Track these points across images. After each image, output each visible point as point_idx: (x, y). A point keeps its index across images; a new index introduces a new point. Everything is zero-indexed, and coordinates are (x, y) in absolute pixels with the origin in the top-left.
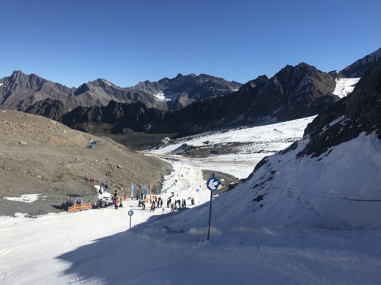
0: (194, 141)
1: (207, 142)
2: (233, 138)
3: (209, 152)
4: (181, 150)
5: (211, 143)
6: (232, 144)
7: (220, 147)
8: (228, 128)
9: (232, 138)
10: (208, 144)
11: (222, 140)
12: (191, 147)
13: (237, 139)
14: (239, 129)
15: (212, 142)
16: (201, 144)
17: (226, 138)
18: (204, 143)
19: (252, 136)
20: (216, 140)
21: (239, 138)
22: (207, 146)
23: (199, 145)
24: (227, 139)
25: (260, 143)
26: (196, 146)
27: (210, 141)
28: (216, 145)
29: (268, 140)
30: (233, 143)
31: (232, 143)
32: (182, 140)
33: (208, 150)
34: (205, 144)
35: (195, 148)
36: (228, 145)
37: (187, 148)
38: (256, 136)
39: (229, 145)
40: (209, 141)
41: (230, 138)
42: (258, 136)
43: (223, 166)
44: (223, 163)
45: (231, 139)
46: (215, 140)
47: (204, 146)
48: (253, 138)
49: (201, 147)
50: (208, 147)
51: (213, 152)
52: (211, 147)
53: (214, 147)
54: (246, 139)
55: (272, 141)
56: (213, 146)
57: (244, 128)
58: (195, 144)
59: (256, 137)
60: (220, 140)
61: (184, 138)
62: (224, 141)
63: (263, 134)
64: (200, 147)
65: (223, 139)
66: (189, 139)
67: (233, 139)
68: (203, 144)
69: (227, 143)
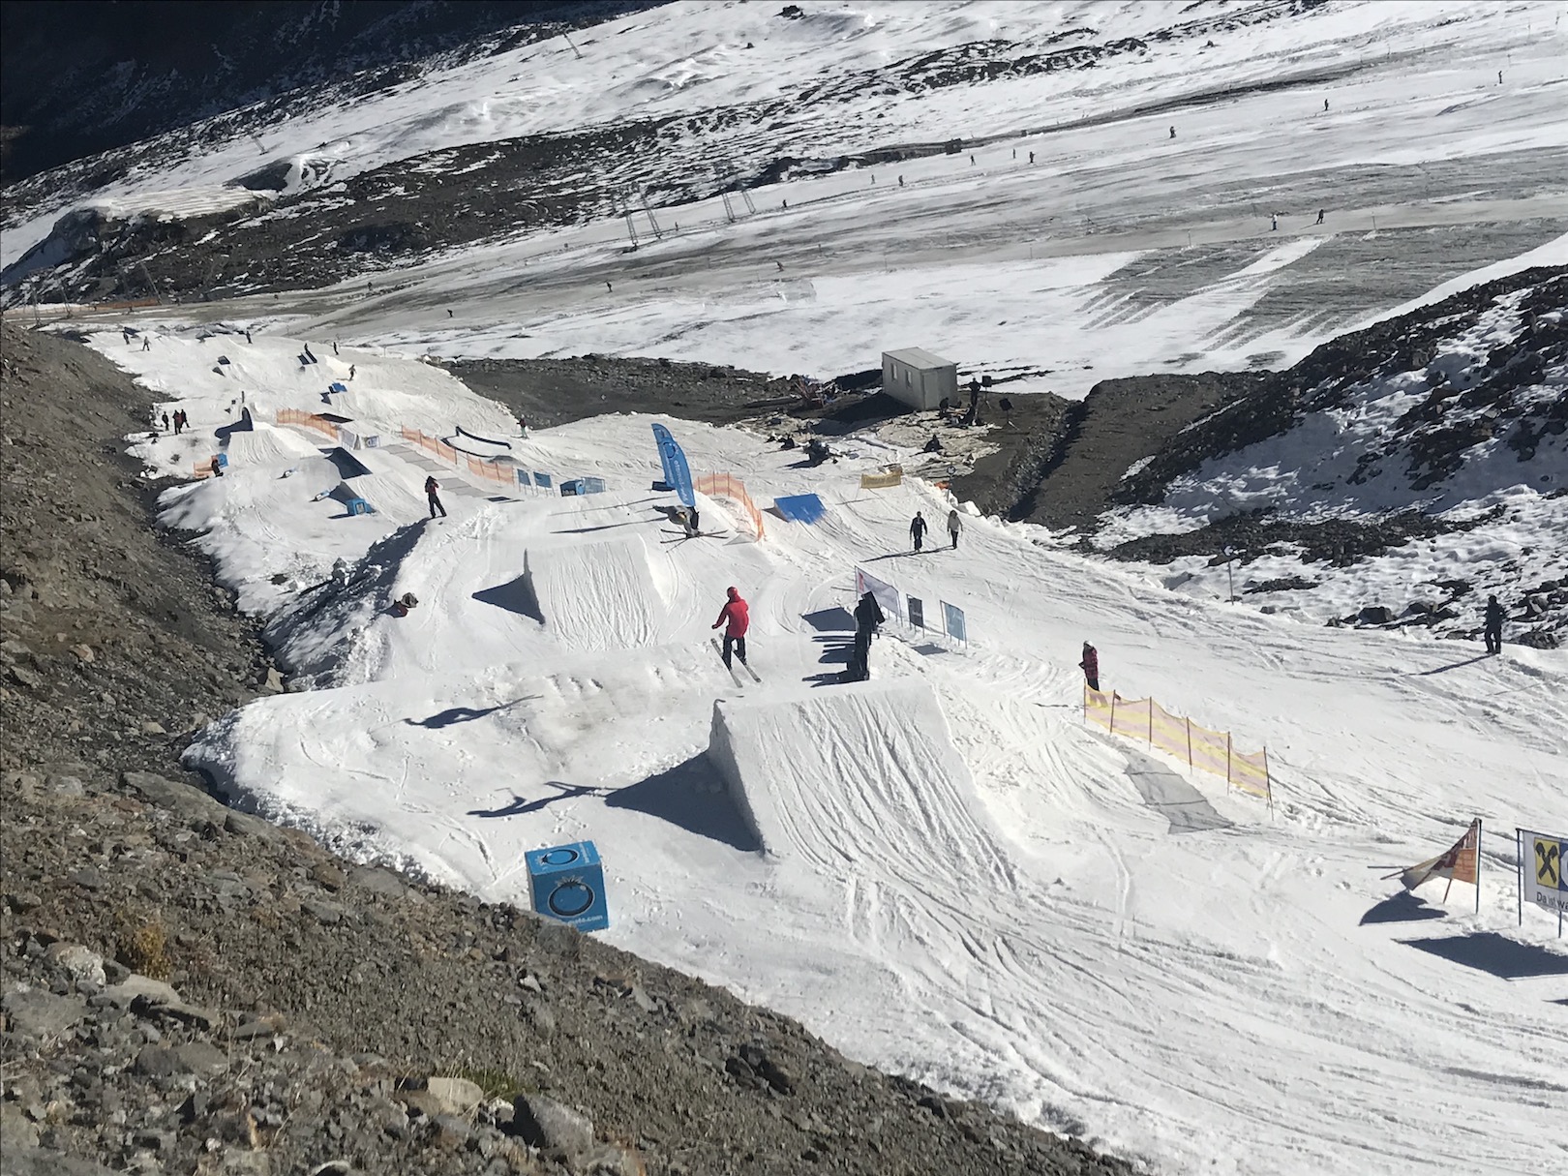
0: (145, 183)
1: (274, 175)
2: (483, 109)
3: (325, 239)
4: (60, 269)
5: (305, 173)
6: (497, 155)
7: (400, 190)
8: (397, 52)
9: (474, 111)
10: (280, 185)
11: (393, 144)
12: (139, 229)
13: (516, 120)
14: (493, 46)
15: (318, 168)
16: (224, 198)
17: (428, 122)
18: (251, 182)
19: (630, 76)
20: (344, 146)
21: (534, 107)
22: (282, 203)
23: (207, 207)
24: (435, 129)
25: (713, 118)
26: (183, 215)
27: (301, 162)
28: (362, 185)
29: (771, 91)
30: (501, 148)
31: (490, 148)
32: (36, 197)
33: (314, 231)
34: (256, 193)
35: (178, 230)
36: (465, 170)
37: (105, 245)
38: (661, 76)
39: (474, 167)
40: (293, 161)
41: (462, 116)
42: (680, 73)
43: (561, 317)
44: (531, 293)
45: (472, 121)
46: (338, 151)
47: (252, 209)
48: (643, 95)
49: (232, 215)
50: (303, 204)
51: (364, 239)
52: (327, 202)
53: (351, 202)
54: (588, 110)
55: (804, 97)
56: (339, 194)
57: (534, 36)
58: (169, 203)
59: (668, 85)
60: (375, 145)
61: (41, 179)
62: (412, 144)
63: (710, 55)
64: (222, 220)
65: (406, 133)
66: (97, 181)
67: (487, 117)
68: (242, 196)
69: (455, 153)
